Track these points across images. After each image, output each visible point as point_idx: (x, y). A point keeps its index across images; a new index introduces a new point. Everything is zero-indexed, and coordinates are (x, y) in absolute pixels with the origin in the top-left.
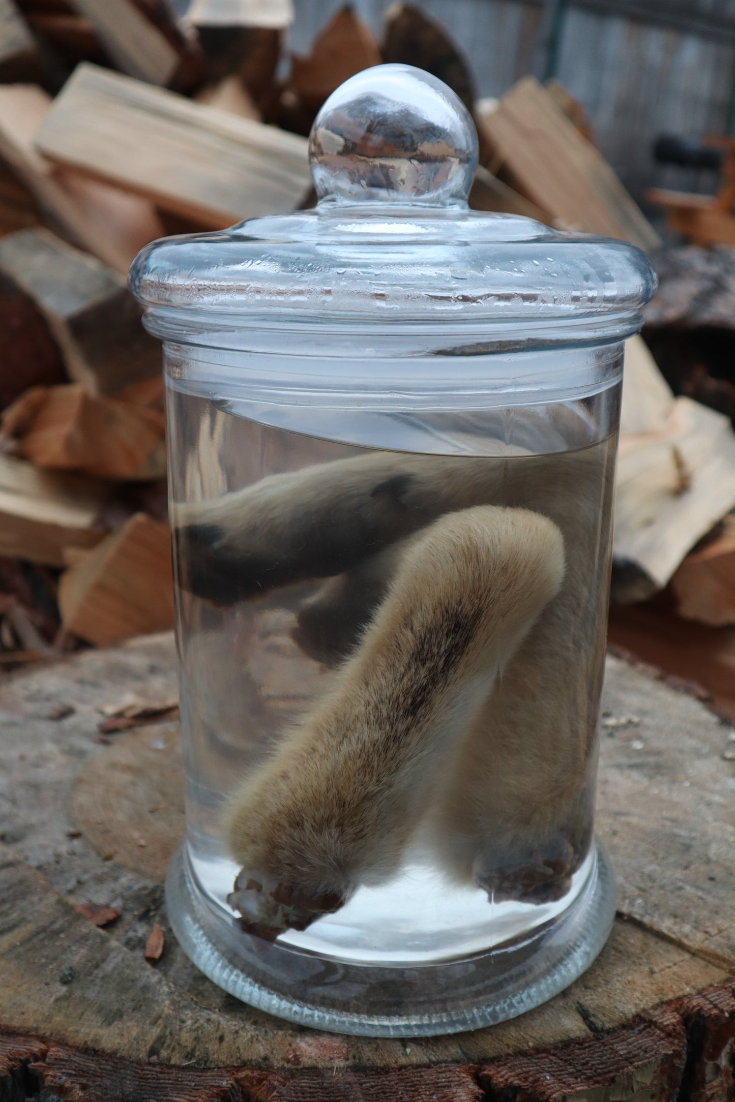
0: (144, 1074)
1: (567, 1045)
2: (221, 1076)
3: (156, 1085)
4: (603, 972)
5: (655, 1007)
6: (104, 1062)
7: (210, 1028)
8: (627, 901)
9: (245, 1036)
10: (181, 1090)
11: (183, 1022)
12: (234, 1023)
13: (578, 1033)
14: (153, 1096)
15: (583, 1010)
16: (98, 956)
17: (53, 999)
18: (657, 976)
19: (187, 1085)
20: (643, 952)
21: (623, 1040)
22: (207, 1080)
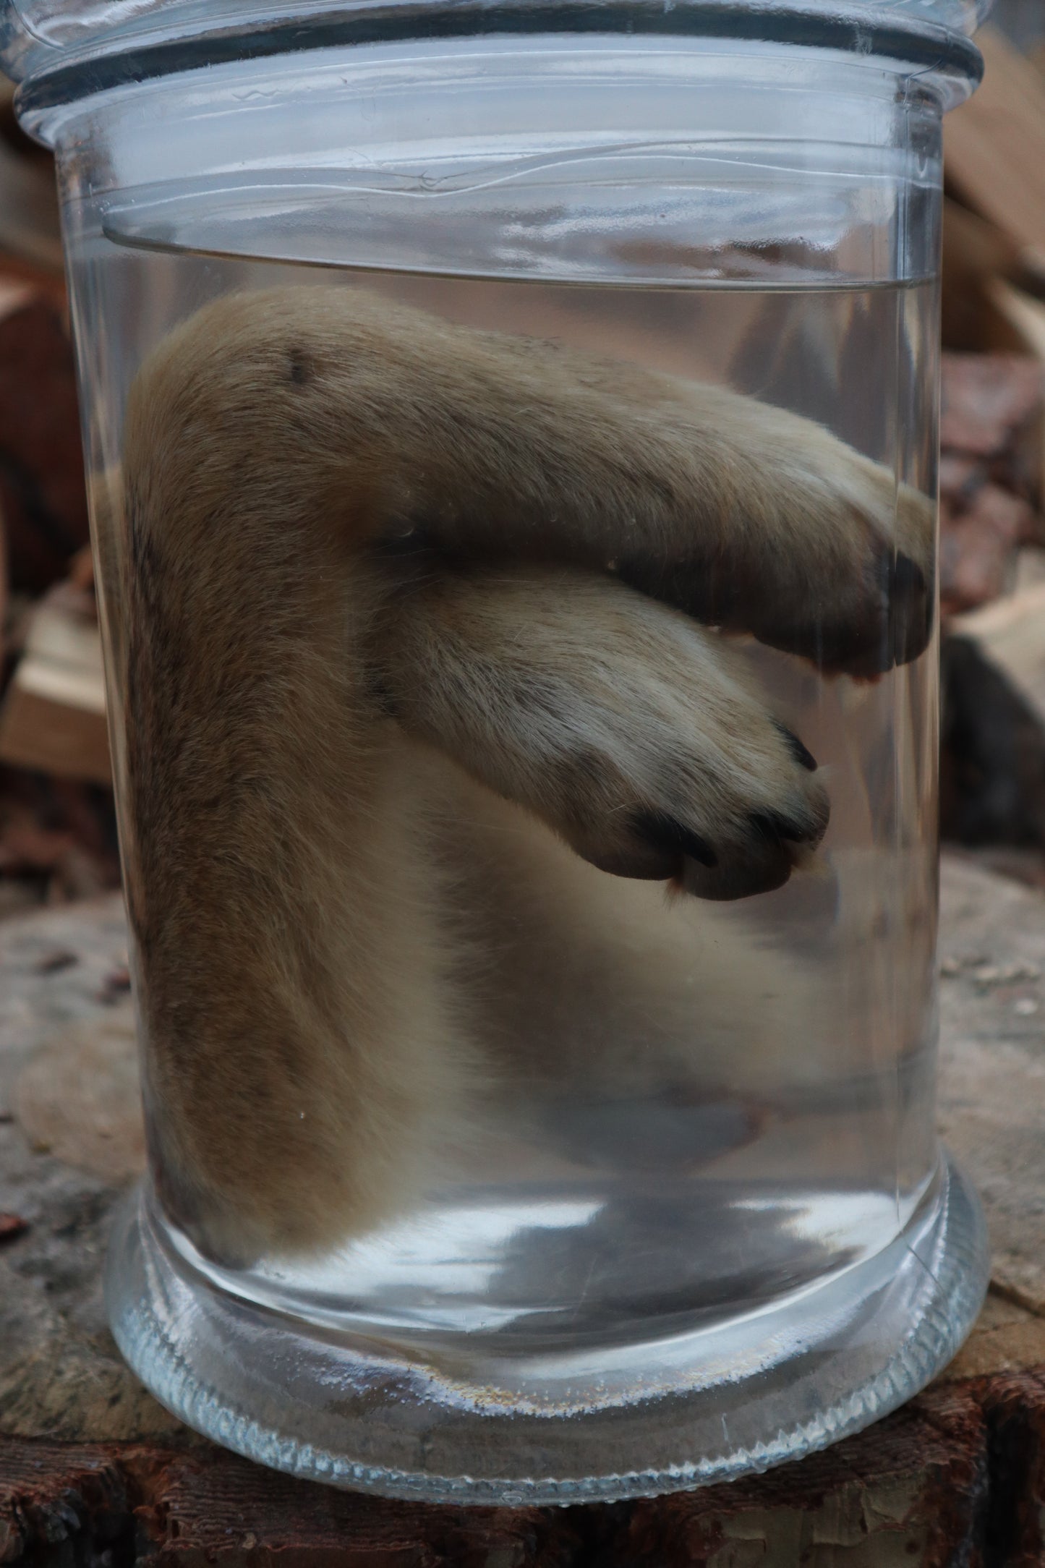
2: (92, 1454)
5: (932, 1389)
10: (15, 1473)
19: (28, 1465)
22: (65, 1459)
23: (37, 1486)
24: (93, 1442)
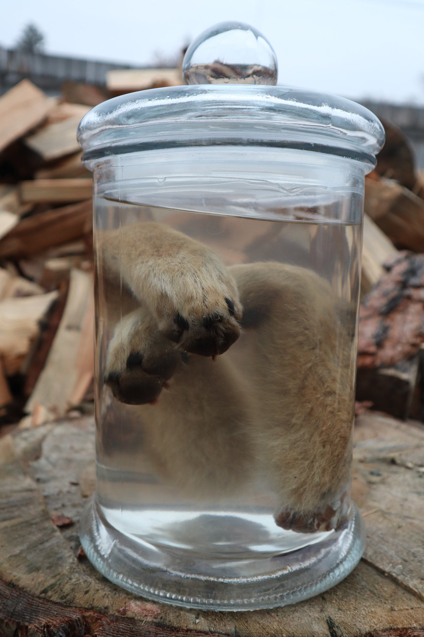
0: (32, 602)
2: (75, 612)
3: (35, 609)
4: (355, 603)
6: (15, 592)
8: (391, 565)
9: (101, 593)
10: (47, 615)
12: (100, 585)
14: (29, 615)
15: (331, 622)
16: (45, 539)
17: (8, 555)
18: (395, 613)
19: (52, 613)
20: (391, 596)
22: (65, 612)
23: (54, 621)
24: (76, 607)
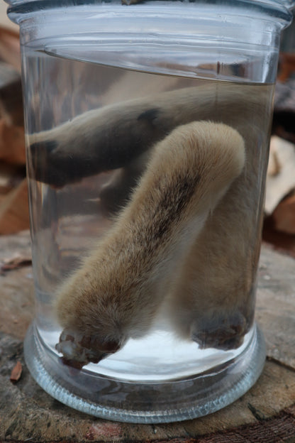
1: (245, 427)
4: (261, 387)
5: (292, 406)
7: (43, 418)
8: (270, 351)
9: (63, 423)
11: (28, 415)
12: (57, 415)
13: (250, 421)
15: (252, 408)
18: (290, 389)
21: (275, 425)
